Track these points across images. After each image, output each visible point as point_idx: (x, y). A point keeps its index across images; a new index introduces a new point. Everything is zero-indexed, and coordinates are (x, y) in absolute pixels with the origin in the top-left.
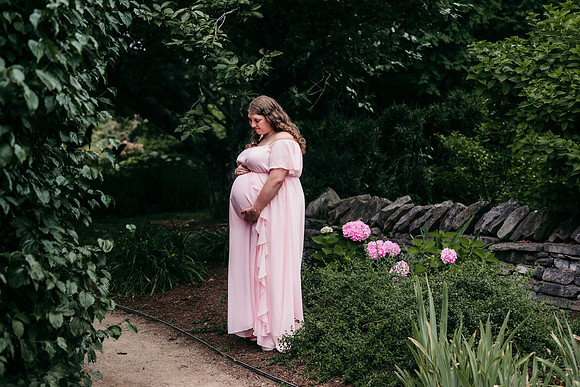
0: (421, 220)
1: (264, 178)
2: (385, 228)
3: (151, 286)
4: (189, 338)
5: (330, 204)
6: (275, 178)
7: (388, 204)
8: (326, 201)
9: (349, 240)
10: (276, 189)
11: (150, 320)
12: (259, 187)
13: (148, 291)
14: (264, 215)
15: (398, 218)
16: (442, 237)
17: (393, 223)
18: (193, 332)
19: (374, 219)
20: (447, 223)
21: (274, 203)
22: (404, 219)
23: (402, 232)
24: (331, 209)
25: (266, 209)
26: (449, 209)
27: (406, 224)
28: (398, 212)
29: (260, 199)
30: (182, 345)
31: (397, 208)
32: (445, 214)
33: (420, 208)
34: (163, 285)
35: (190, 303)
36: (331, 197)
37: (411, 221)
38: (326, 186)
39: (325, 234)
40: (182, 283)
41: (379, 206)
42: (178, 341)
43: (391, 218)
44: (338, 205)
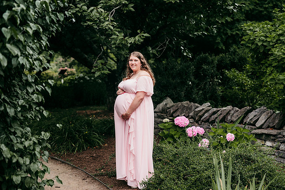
0: (216, 116)
1: (133, 96)
2: (197, 120)
3: (75, 148)
4: (93, 179)
5: (168, 106)
6: (139, 97)
7: (198, 107)
8: (166, 104)
9: (178, 126)
10: (139, 102)
11: (73, 168)
12: (131, 102)
13: (73, 151)
14: (132, 116)
15: (204, 114)
16: (227, 126)
17: (201, 117)
18: (95, 175)
19: (191, 114)
20: (229, 118)
21: (138, 110)
22: (206, 115)
23: (205, 122)
24: (169, 108)
25: (134, 113)
26: (230, 111)
27: (208, 118)
28: (203, 111)
29: (131, 107)
30: (89, 182)
31: (203, 109)
32: (228, 113)
33: (215, 109)
34: (81, 148)
35: (94, 158)
36: (168, 102)
37: (210, 116)
38: (166, 96)
39: (165, 123)
40: (91, 147)
41: (193, 108)
42: (88, 180)
43: (200, 114)
44: (172, 106)
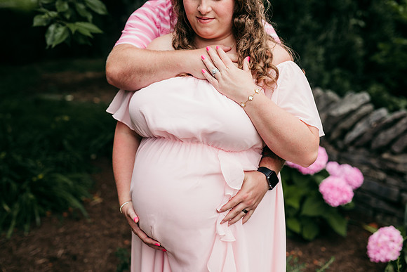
0: (390, 133)
2: (334, 139)
15: (352, 128)
17: (345, 132)
22: (361, 127)
27: (367, 137)
28: (354, 117)
31: (352, 112)
37: (375, 134)
43: (345, 124)
